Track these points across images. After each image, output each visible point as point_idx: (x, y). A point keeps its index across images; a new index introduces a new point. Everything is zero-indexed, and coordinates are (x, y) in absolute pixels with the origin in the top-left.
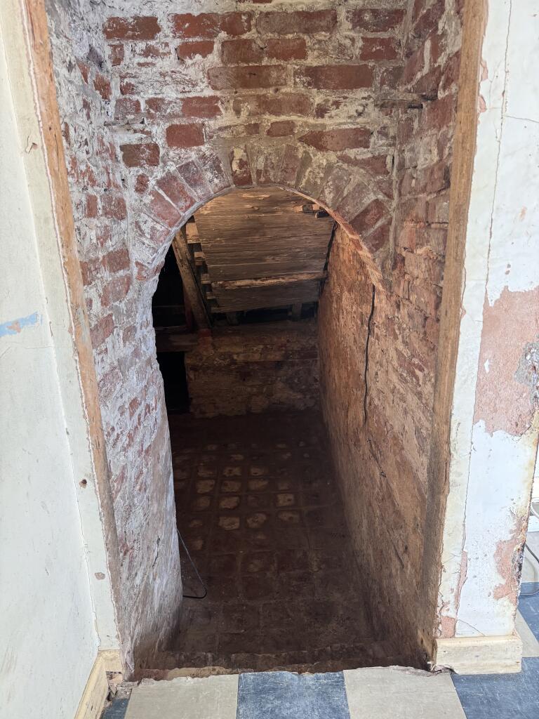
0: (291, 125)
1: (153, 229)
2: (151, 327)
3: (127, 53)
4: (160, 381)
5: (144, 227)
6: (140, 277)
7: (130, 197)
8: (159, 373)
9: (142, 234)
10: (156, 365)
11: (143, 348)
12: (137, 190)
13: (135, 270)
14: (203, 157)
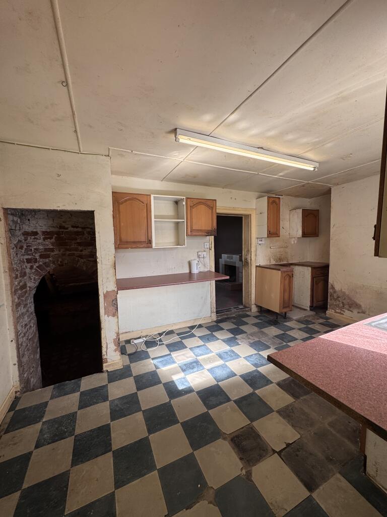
0: (74, 254)
1: (35, 278)
2: (33, 303)
3: (29, 238)
4: (35, 319)
5: (32, 278)
6: (30, 290)
7: (28, 271)
8: (35, 316)
9: (31, 279)
10: (34, 314)
11: (30, 309)
12: (30, 269)
13: (28, 289)
14: (50, 261)
